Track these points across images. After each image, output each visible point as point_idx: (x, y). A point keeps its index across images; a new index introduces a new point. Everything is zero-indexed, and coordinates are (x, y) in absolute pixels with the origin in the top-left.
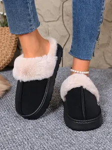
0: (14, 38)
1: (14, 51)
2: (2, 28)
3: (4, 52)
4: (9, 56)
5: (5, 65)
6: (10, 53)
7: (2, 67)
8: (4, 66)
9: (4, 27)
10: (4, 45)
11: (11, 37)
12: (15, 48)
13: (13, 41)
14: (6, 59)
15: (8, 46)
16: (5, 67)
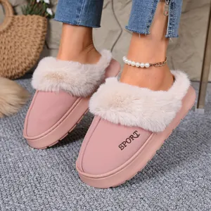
0: (40, 32)
1: (40, 50)
2: (24, 16)
3: (25, 51)
4: (33, 57)
5: (25, 70)
6: (34, 53)
7: (22, 73)
8: (24, 72)
9: (26, 15)
10: (26, 41)
11: (36, 30)
12: (42, 46)
13: (39, 36)
14: (27, 62)
15: (31, 43)
16: (26, 73)
